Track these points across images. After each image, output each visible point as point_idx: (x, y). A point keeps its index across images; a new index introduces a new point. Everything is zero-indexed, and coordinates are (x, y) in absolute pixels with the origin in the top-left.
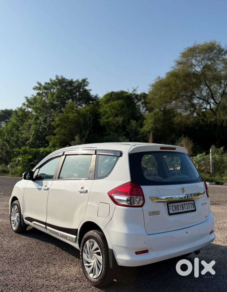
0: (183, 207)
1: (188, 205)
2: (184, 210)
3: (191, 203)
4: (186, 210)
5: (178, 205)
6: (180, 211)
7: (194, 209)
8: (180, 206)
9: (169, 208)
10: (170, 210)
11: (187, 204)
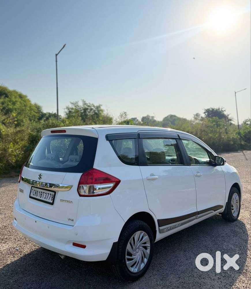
0: (41, 195)
1: (47, 195)
2: (41, 199)
3: (51, 194)
4: (44, 199)
5: (38, 191)
6: (38, 197)
7: (52, 202)
8: (40, 192)
9: (32, 191)
10: (31, 193)
11: (46, 193)
